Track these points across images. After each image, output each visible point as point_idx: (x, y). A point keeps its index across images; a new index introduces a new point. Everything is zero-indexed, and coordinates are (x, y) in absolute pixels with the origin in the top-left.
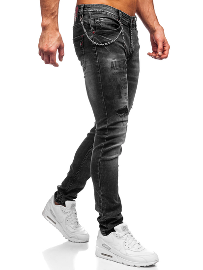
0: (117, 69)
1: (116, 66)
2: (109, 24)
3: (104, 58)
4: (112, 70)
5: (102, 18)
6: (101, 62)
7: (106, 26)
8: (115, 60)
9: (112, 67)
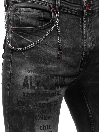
0: (32, 87)
1: (31, 84)
2: (33, 18)
3: (17, 69)
4: (23, 88)
5: (23, 9)
6: (13, 74)
7: (28, 21)
8: (32, 74)
9: (24, 84)
